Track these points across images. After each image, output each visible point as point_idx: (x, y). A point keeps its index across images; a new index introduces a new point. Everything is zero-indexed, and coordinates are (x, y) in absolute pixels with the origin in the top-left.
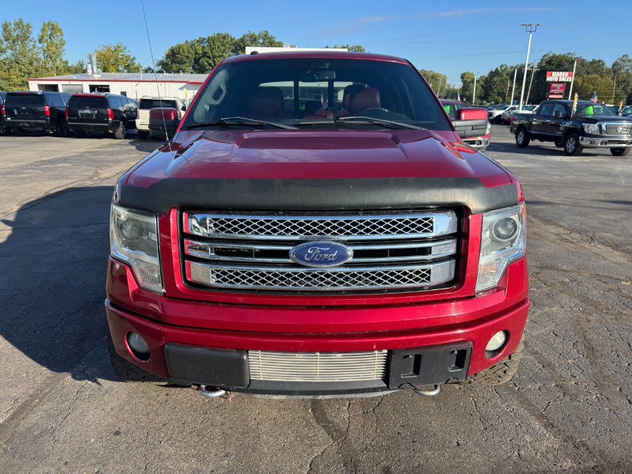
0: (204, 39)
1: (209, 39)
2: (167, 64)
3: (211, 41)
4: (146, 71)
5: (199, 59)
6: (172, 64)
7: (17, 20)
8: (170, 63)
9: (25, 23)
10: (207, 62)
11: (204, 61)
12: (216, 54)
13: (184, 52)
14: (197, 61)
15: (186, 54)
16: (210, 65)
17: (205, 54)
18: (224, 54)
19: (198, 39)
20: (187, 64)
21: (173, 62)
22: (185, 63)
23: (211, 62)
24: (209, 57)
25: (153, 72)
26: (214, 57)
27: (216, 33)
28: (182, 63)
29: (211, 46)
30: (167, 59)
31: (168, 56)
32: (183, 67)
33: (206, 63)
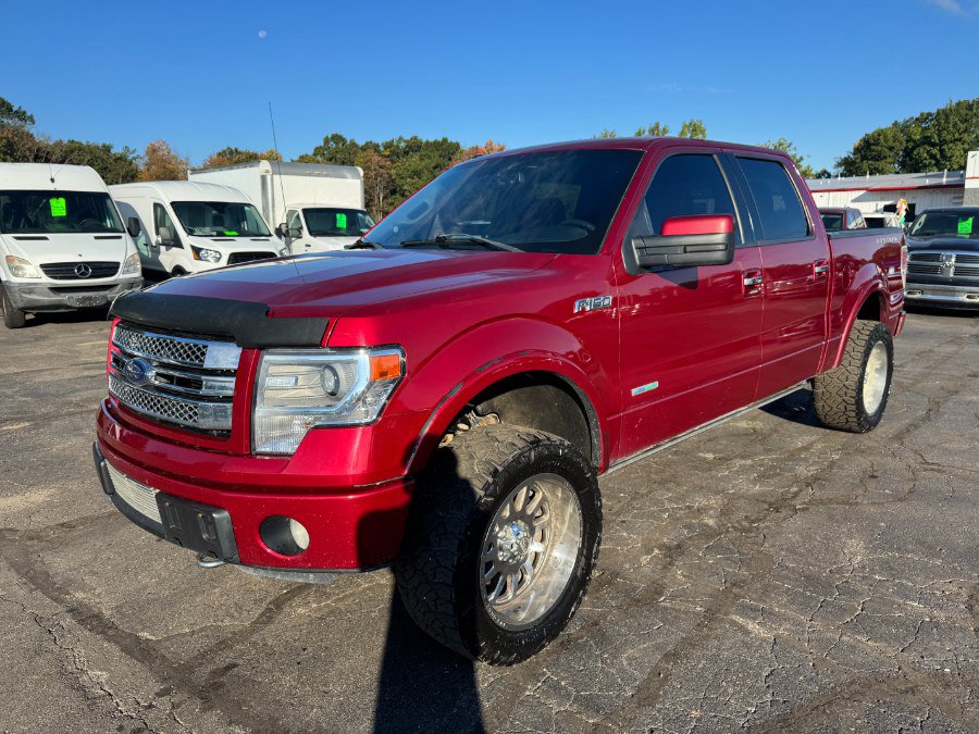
0: (929, 114)
1: (938, 113)
2: (853, 163)
3: (945, 114)
4: (819, 176)
5: (914, 148)
6: (862, 161)
7: (653, 125)
8: (858, 161)
9: (661, 128)
10: (928, 152)
11: (922, 152)
12: (949, 137)
13: (886, 141)
14: (908, 153)
15: (890, 143)
16: (933, 157)
17: (926, 140)
18: (965, 136)
19: (918, 115)
20: (889, 160)
21: (864, 158)
22: (885, 157)
23: (935, 151)
24: (934, 145)
25: (829, 176)
26: (943, 142)
27: (955, 102)
28: (879, 157)
29: (939, 125)
30: (854, 154)
31: (857, 150)
32: (881, 164)
33: (925, 155)
